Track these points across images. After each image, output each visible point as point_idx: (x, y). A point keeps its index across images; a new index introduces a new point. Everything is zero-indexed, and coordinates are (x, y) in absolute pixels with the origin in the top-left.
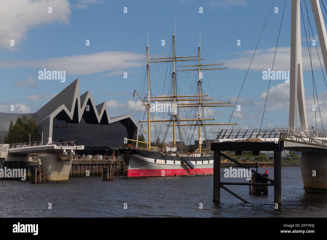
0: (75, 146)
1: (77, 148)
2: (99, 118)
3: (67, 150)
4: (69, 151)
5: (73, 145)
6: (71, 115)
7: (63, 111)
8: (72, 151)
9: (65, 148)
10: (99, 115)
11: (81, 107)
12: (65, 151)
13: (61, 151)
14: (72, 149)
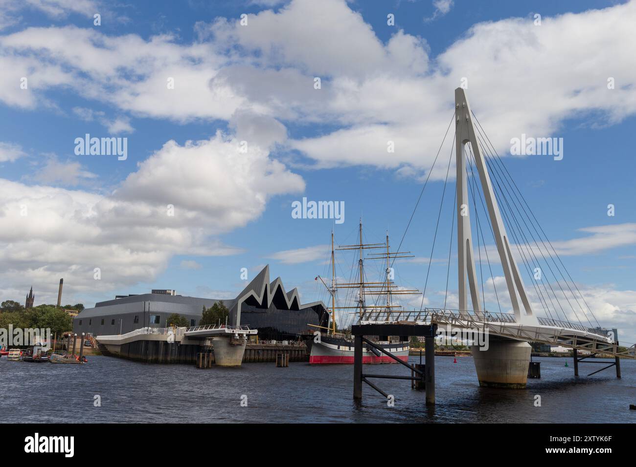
0: (249, 330)
1: (249, 332)
2: (289, 304)
3: (239, 334)
4: (241, 335)
5: (247, 329)
6: (260, 300)
7: (252, 297)
8: (245, 336)
9: (238, 332)
10: (289, 301)
11: (271, 293)
12: (237, 335)
13: (233, 334)
14: (244, 333)
